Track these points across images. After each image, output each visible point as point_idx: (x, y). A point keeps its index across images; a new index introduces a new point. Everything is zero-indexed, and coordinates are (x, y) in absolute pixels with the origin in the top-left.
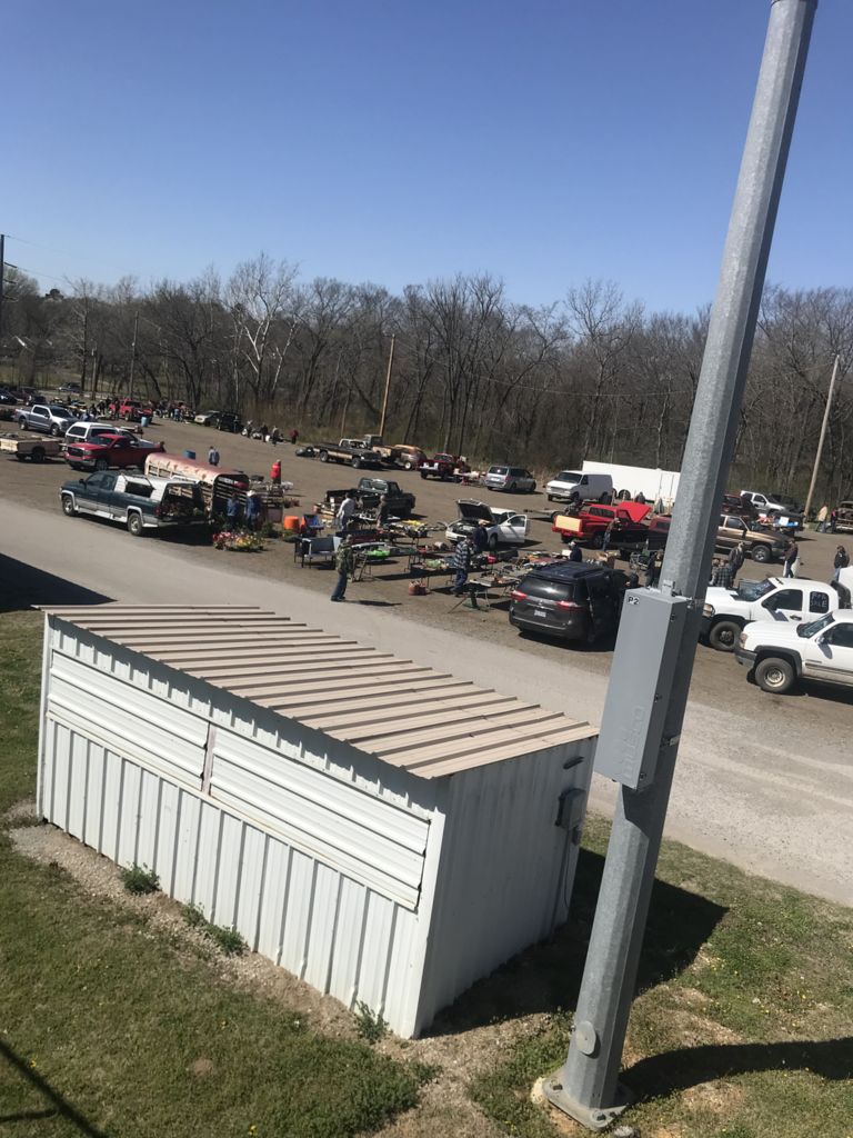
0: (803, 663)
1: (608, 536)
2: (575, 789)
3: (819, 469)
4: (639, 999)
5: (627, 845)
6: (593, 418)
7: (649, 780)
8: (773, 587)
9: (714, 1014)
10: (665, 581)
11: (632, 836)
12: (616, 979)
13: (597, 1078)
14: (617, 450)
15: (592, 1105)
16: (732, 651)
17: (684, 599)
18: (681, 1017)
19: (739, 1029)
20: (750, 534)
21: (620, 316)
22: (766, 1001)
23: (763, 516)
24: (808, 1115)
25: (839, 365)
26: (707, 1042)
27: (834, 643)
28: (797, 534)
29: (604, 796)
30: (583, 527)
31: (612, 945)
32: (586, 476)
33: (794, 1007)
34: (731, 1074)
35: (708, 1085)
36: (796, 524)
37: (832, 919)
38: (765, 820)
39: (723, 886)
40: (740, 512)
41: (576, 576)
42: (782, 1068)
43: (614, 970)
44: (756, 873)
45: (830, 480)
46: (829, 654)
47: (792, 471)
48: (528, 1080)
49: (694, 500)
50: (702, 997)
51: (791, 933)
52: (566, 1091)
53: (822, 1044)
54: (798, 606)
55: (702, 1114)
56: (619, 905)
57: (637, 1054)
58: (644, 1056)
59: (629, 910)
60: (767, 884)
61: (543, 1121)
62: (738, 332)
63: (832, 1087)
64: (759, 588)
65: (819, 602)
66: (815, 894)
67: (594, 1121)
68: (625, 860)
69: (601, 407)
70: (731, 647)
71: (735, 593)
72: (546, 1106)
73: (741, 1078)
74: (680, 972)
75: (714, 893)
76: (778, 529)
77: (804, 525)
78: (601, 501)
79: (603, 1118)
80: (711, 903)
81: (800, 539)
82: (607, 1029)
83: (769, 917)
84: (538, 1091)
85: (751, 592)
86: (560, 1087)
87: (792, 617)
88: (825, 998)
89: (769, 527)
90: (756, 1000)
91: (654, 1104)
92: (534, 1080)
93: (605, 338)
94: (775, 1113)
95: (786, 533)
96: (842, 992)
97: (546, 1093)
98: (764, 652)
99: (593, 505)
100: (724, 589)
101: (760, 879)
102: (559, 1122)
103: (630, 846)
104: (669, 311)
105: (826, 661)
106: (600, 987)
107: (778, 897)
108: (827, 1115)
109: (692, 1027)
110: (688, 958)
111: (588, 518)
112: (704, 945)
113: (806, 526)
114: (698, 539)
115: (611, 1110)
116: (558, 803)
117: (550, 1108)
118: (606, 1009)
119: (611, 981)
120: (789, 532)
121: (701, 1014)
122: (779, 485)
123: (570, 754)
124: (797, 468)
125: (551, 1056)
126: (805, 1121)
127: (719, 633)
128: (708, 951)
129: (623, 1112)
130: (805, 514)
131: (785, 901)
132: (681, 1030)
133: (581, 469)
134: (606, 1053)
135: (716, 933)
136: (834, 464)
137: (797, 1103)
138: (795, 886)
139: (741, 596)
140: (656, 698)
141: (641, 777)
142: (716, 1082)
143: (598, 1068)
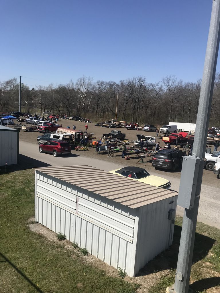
1: (177, 141)
2: (172, 209)
4: (193, 265)
6: (171, 111)
7: (193, 206)
9: (214, 269)
11: (189, 222)
12: (187, 260)
13: (183, 287)
14: (178, 119)
16: (212, 170)
17: (199, 158)
18: (205, 270)
20: (215, 139)
21: (176, 84)
23: (218, 134)
26: (212, 276)
29: (180, 211)
30: (170, 140)
31: (185, 251)
32: (170, 126)
35: (213, 288)
39: (214, 234)
40: (212, 133)
41: (169, 153)
43: (186, 258)
49: (200, 132)
50: (211, 265)
52: (175, 291)
56: (186, 240)
57: (194, 280)
58: (196, 281)
62: (209, 87)
64: (218, 153)
68: (187, 228)
69: (173, 108)
71: (212, 155)
74: (204, 258)
75: (212, 236)
80: (211, 238)
82: (185, 274)
84: (168, 290)
85: (216, 154)
86: (173, 289)
92: (166, 288)
93: (173, 90)
97: (170, 291)
99: (173, 134)
100: (209, 154)
103: (188, 224)
104: (189, 82)
106: (183, 262)
109: (208, 272)
110: (206, 254)
111: (171, 137)
112: (210, 250)
114: (202, 142)
116: (168, 213)
118: (184, 268)
119: (185, 261)
121: (210, 269)
123: (171, 200)
125: (171, 281)
127: (208, 166)
128: (211, 252)
132: (205, 273)
133: (169, 124)
134: (185, 280)
135: (213, 247)
139: (214, 156)
140: (193, 185)
141: (190, 206)
142: (216, 287)
143: (183, 284)
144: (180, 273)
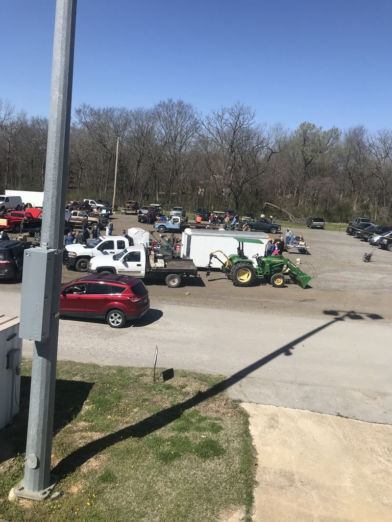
0: (117, 271)
1: (22, 226)
2: (14, 349)
3: (116, 188)
4: (58, 435)
5: (41, 367)
6: (7, 168)
7: (47, 335)
8: (101, 241)
9: (92, 429)
10: (43, 243)
11: (42, 363)
12: (43, 430)
13: (40, 477)
14: (22, 183)
15: (39, 490)
17: (53, 250)
18: (77, 436)
19: (102, 431)
21: (14, 117)
22: (113, 416)
23: (95, 210)
24: (133, 455)
25: (119, 141)
26: (89, 442)
27: (128, 261)
28: (110, 217)
29: (28, 350)
30: (9, 223)
31: (39, 415)
32: (7, 198)
33: (124, 414)
34: (100, 451)
35: (91, 459)
36: (109, 212)
37: (136, 374)
38: (107, 341)
39: (91, 374)
40: (84, 209)
41: (6, 247)
42: (121, 440)
43: (42, 427)
44: (105, 364)
45: (122, 192)
46: (127, 266)
47: (105, 189)
48: (7, 491)
50: (86, 424)
51: (121, 385)
52: (26, 489)
53: (137, 425)
54: (112, 248)
55: (90, 473)
56: (41, 396)
57: (59, 459)
58: (62, 459)
59: (45, 397)
60: (110, 368)
61: (16, 507)
63: (141, 440)
64: (95, 242)
65: (121, 245)
66: (129, 366)
67: (41, 496)
68: (40, 375)
69: (11, 163)
70: (86, 270)
72: (17, 500)
73: (105, 451)
74: (76, 417)
75: (88, 378)
76: (102, 215)
77: (113, 212)
78: (17, 209)
79: (45, 493)
80: (87, 383)
81: (112, 219)
82: (42, 454)
83: (112, 381)
84: (12, 495)
85: (92, 244)
86: (23, 488)
87: (111, 253)
88: (137, 406)
89: (98, 215)
90: (109, 417)
91: (69, 477)
92: (9, 491)
93: (8, 128)
94: (120, 459)
95: (105, 217)
96: (142, 402)
97: (16, 494)
98: (100, 269)
99: (12, 212)
100: (80, 244)
101: (107, 366)
102: (24, 504)
104: (40, 116)
105: (126, 269)
106: (36, 436)
107: (115, 372)
108: (140, 452)
109: (83, 438)
110: (78, 409)
111: (11, 218)
112: (86, 401)
113: (114, 213)
114: (56, 222)
115: (49, 488)
116: (6, 358)
117: (19, 499)
118: (40, 445)
119: (41, 432)
120: (107, 216)
121: (86, 431)
122: (101, 196)
123: (9, 333)
124: (107, 188)
125: (17, 476)
126: (132, 458)
127: (80, 264)
128: (88, 404)
129: (54, 487)
130: (113, 207)
131: (117, 372)
132: (77, 441)
133: (4, 194)
134: (43, 465)
135: (90, 395)
136: (123, 185)
137: (128, 452)
138: (121, 365)
139: (88, 246)
140: (45, 298)
141: (42, 335)
142: (95, 457)
143: (40, 472)
144: (33, 455)
